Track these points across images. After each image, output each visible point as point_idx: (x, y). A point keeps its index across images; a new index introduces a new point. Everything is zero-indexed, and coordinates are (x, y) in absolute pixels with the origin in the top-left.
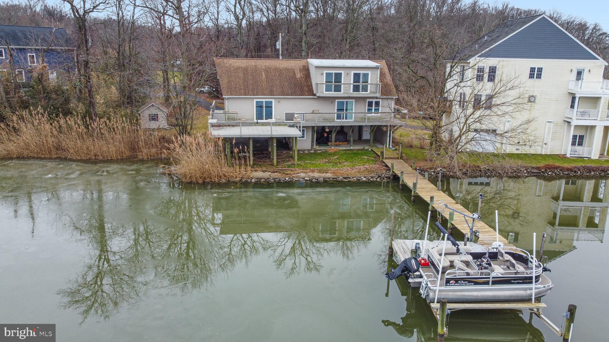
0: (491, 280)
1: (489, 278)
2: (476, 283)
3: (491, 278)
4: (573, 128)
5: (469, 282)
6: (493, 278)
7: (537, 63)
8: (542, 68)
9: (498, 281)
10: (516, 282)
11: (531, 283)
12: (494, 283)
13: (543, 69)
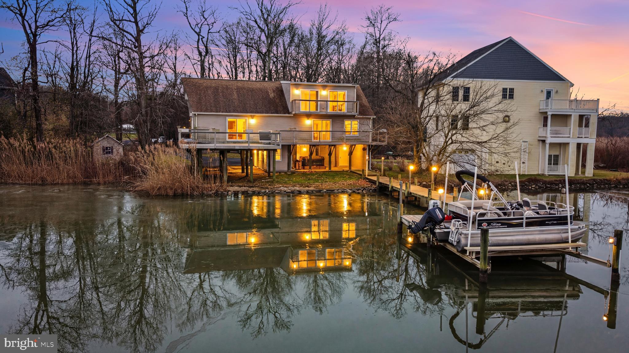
0: (524, 221)
1: (522, 219)
2: (510, 226)
3: (525, 219)
4: (547, 146)
5: (503, 224)
6: (527, 218)
7: (508, 84)
8: (513, 89)
9: (531, 223)
10: (550, 223)
11: (567, 224)
12: (529, 224)
13: (515, 90)
